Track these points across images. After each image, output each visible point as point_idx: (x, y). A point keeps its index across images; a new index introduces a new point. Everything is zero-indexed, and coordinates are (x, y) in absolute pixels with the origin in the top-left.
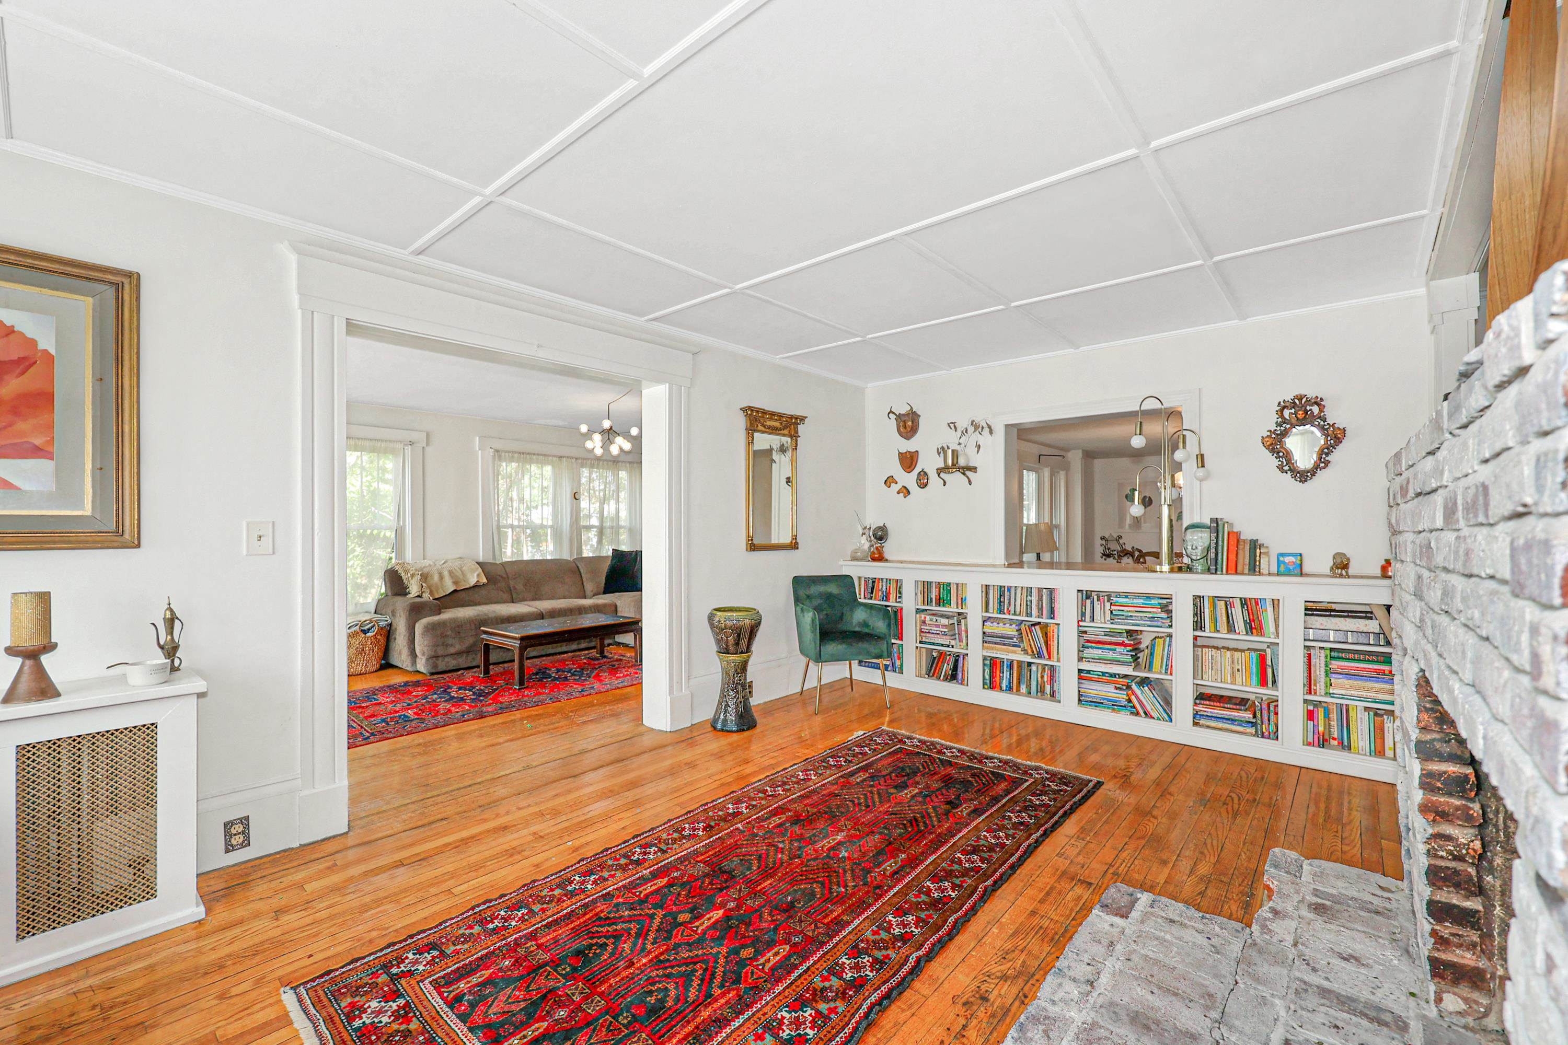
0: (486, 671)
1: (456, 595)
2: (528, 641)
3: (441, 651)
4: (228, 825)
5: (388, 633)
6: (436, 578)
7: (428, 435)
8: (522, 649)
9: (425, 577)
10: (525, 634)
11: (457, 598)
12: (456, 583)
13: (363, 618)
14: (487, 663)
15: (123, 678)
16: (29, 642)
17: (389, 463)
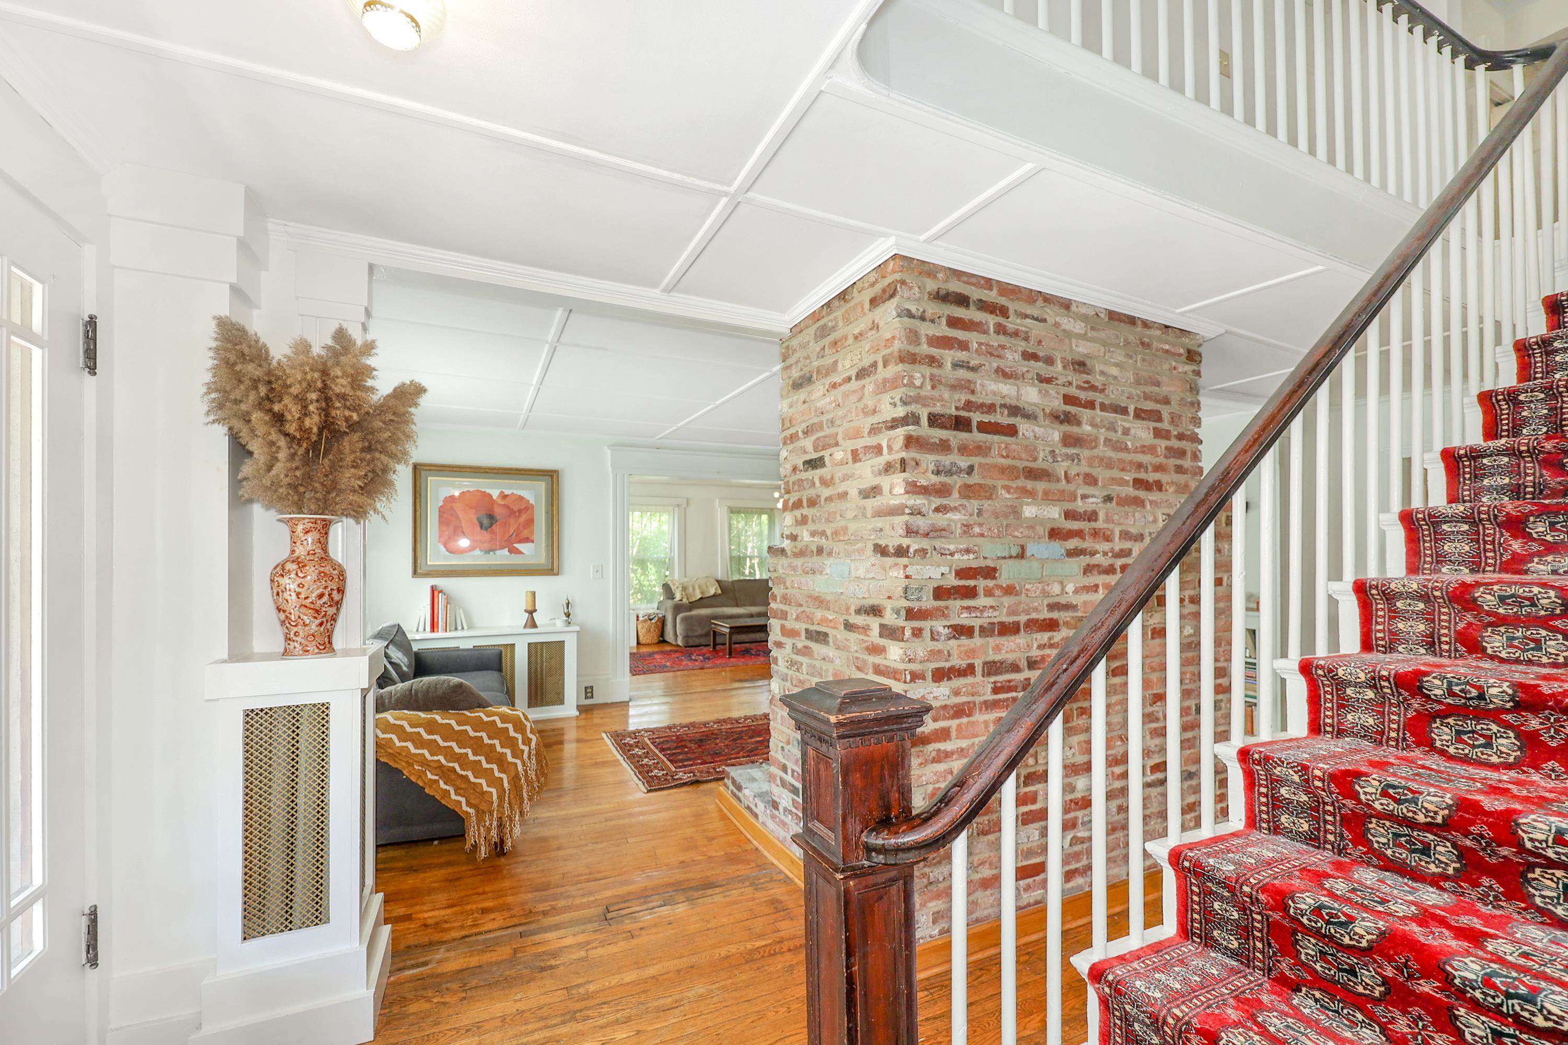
0: (714, 647)
1: (702, 601)
2: (735, 630)
3: (690, 634)
4: (586, 688)
5: (663, 621)
6: (691, 589)
7: (688, 500)
8: (731, 634)
9: (684, 589)
10: (734, 625)
11: (703, 602)
12: (702, 593)
13: (651, 611)
14: (715, 645)
15: (555, 624)
16: (530, 608)
17: (665, 517)
